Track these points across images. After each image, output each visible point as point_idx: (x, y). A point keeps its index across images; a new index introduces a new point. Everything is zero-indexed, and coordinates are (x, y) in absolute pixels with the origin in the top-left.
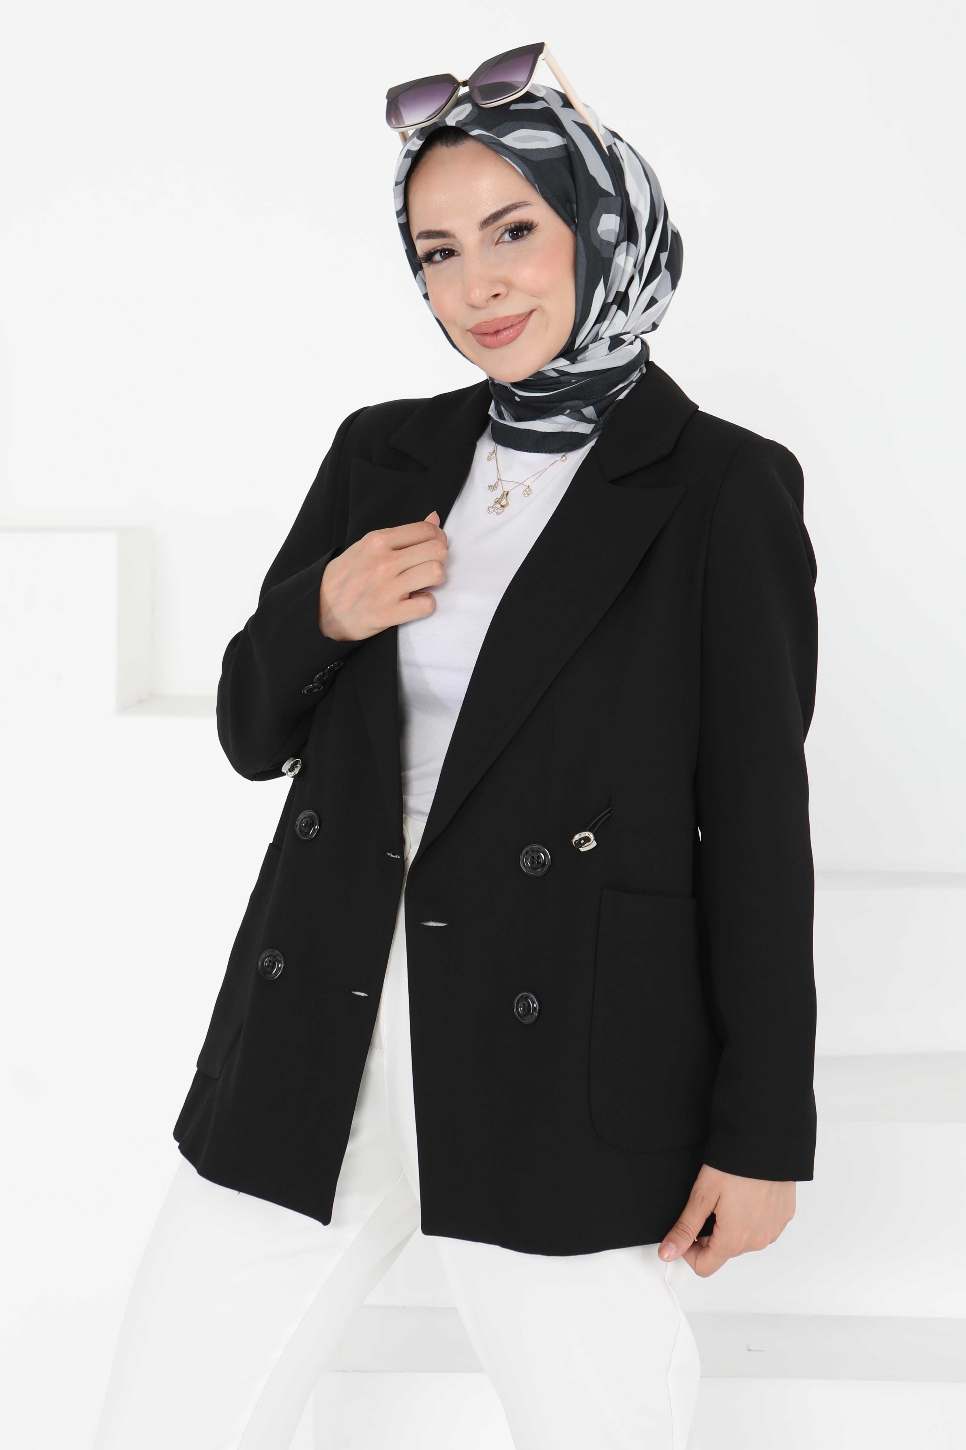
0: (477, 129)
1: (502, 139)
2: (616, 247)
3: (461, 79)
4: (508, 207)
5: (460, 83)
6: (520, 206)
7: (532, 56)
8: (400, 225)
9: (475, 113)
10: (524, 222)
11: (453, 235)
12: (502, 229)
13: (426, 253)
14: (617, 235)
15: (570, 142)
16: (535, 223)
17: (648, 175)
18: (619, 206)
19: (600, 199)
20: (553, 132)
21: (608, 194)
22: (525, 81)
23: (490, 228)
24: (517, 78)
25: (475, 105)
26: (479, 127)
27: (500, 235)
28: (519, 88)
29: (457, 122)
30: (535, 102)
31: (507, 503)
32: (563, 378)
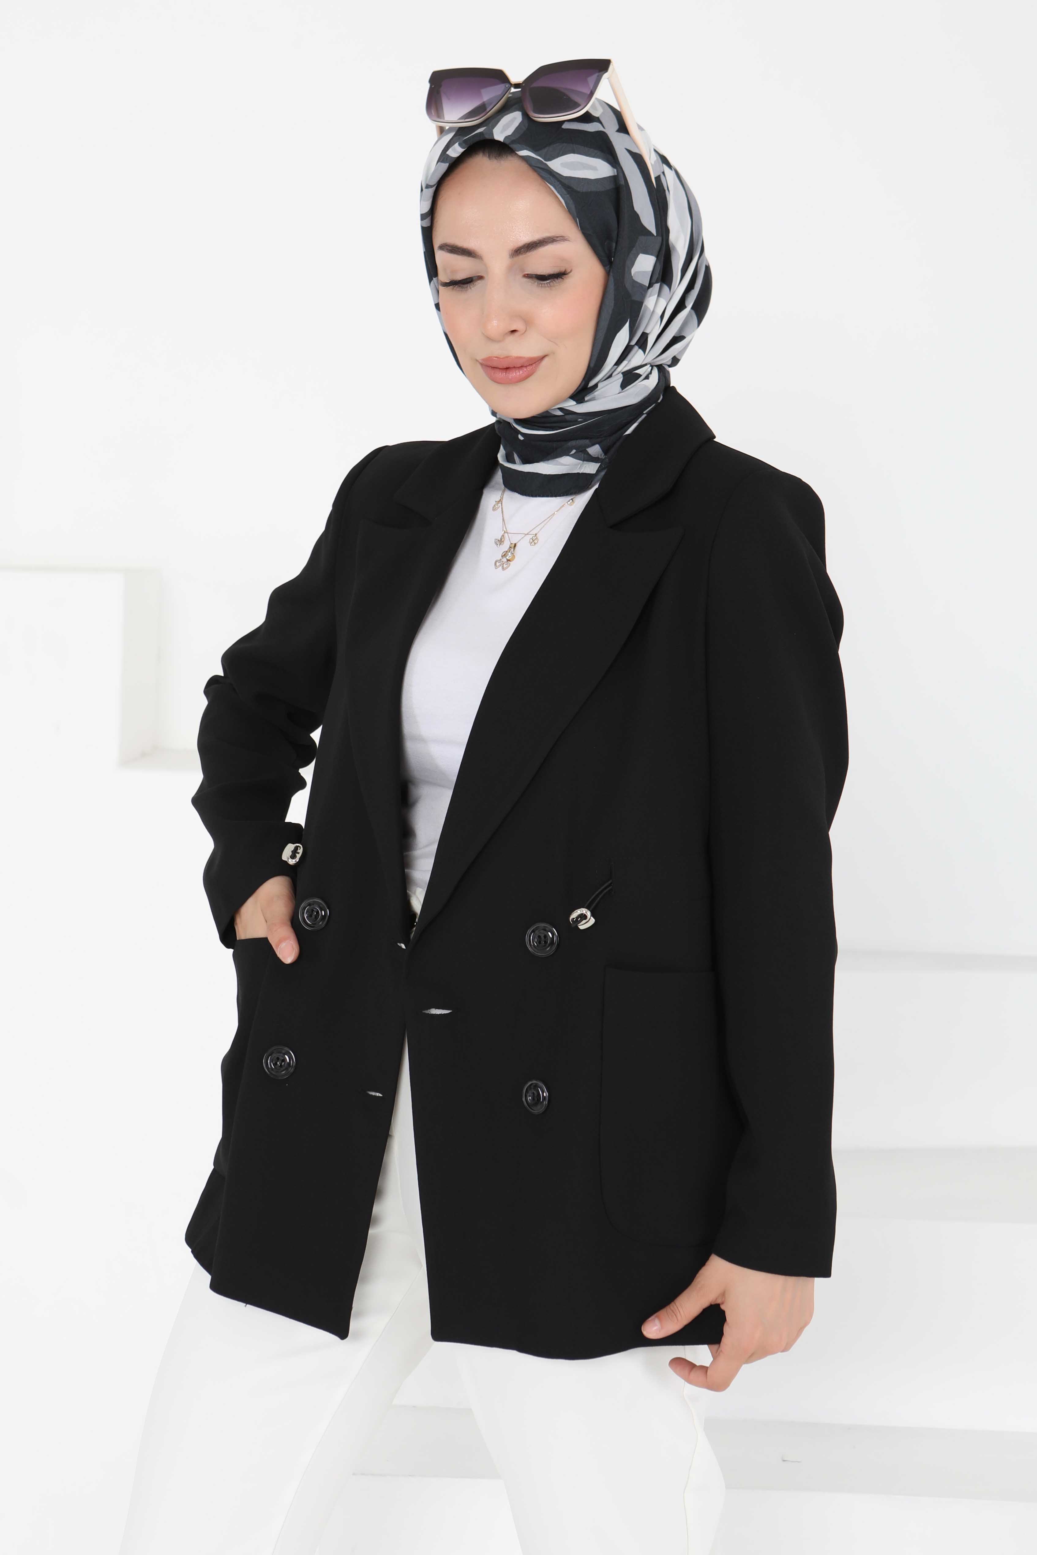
0: (525, 149)
1: (549, 164)
2: (647, 289)
3: (513, 79)
4: (544, 239)
5: (511, 83)
6: (558, 241)
7: (596, 72)
8: (423, 228)
9: (524, 126)
11: (480, 255)
14: (650, 276)
15: (620, 173)
17: (692, 210)
18: (657, 247)
19: (639, 236)
20: (604, 161)
21: (649, 233)
22: (586, 99)
23: (521, 256)
25: (525, 115)
26: (526, 146)
28: (579, 106)
29: (506, 138)
30: (590, 123)
31: (514, 557)
32: (568, 417)
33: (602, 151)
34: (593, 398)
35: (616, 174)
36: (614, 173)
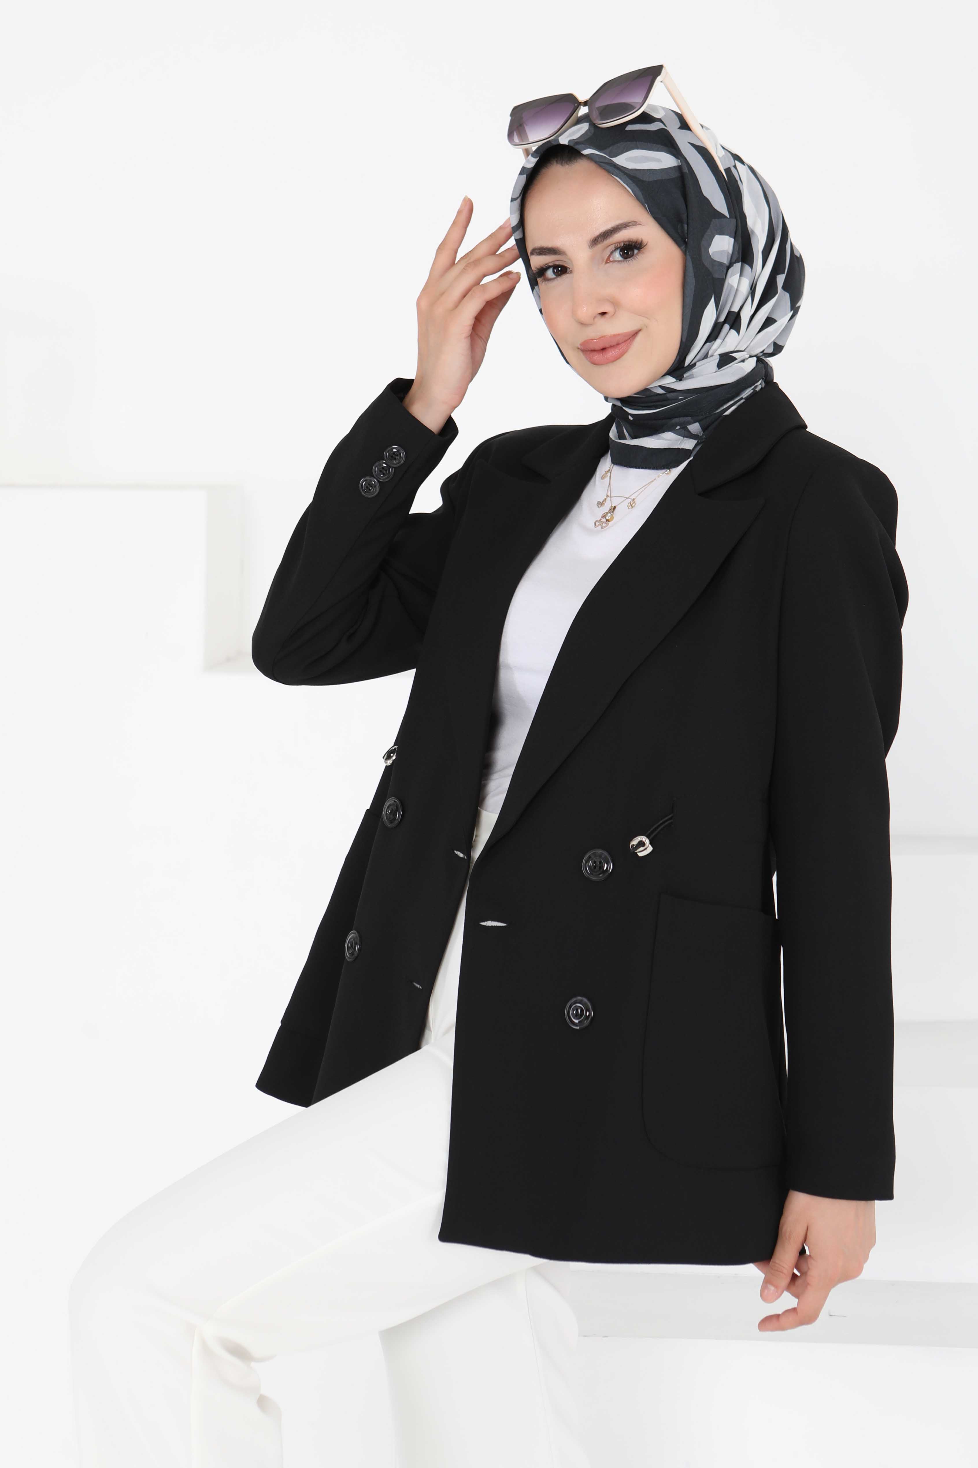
0: (589, 148)
1: (613, 159)
2: (728, 268)
3: (582, 98)
4: (618, 226)
5: (580, 103)
6: (630, 226)
7: (650, 78)
9: (591, 133)
10: (633, 241)
11: (564, 252)
12: (612, 247)
13: (538, 269)
14: (730, 256)
15: (684, 163)
16: (645, 242)
17: (767, 198)
18: (733, 229)
19: (713, 220)
20: (668, 153)
21: (722, 216)
22: (641, 102)
23: (600, 246)
24: (634, 99)
25: (593, 125)
26: (592, 147)
27: (609, 253)
28: (635, 108)
29: (570, 141)
30: (652, 123)
31: (612, 518)
32: (669, 395)
33: (665, 145)
34: (691, 375)
35: (680, 164)
36: (679, 163)
